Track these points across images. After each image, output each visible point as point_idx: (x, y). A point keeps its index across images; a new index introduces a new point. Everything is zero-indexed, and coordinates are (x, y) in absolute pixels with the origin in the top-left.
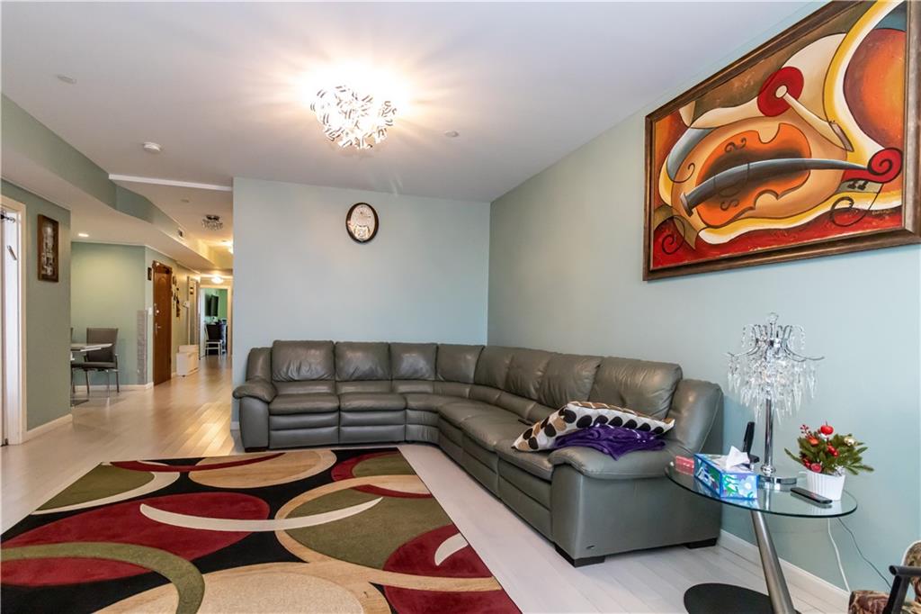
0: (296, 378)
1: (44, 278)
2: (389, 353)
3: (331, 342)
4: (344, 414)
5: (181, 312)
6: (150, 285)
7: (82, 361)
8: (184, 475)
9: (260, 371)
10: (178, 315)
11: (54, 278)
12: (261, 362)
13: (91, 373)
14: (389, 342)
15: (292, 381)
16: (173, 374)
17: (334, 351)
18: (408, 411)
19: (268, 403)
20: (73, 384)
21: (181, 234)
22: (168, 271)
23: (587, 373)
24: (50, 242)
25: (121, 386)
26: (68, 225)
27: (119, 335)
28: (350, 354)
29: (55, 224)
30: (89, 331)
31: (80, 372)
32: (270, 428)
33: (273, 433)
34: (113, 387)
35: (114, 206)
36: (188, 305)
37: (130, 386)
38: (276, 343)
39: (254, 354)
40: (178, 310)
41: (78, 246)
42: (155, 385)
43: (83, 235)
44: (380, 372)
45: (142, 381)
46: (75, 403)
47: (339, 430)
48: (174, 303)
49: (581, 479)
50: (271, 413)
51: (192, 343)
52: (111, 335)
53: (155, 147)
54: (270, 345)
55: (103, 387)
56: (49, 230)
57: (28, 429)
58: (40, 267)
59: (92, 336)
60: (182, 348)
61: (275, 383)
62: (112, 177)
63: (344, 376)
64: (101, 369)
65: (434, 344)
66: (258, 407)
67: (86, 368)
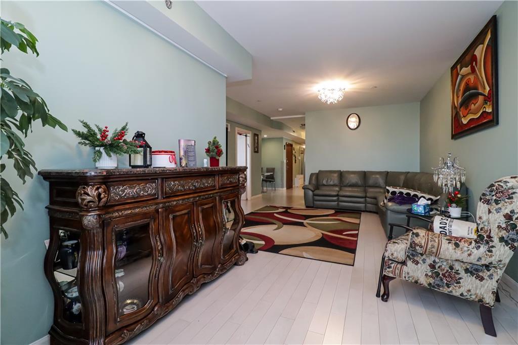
0: (326, 184)
1: (255, 152)
2: (365, 175)
3: (340, 171)
4: (340, 198)
5: (297, 161)
6: (285, 152)
7: (265, 179)
8: (286, 210)
9: (314, 181)
10: (295, 162)
11: (257, 152)
12: (314, 178)
13: (268, 183)
14: (366, 171)
15: (324, 185)
16: (293, 186)
17: (341, 174)
18: (367, 199)
19: (313, 191)
20: (263, 187)
21: (294, 132)
22: (291, 145)
23: (402, 177)
24: (256, 141)
25: (276, 189)
26: (261, 134)
27: (276, 170)
28: (347, 175)
29: (258, 135)
30: (267, 169)
31: (264, 182)
32: (314, 200)
33: (315, 202)
34: (274, 189)
35: (272, 127)
36: (300, 158)
37: (279, 189)
38: (320, 171)
39: (312, 175)
40: (295, 160)
41: (264, 139)
42: (287, 189)
43: (265, 136)
44: (360, 183)
45: (282, 187)
46: (263, 192)
47: (338, 204)
48: (294, 158)
49: (389, 212)
50: (314, 195)
51: (302, 174)
52: (273, 170)
53: (281, 110)
54: (317, 172)
55: (271, 188)
56: (256, 138)
57: (252, 196)
58: (255, 149)
59: (268, 170)
60: (297, 176)
61: (318, 186)
62: (272, 118)
63: (345, 184)
64: (270, 181)
65: (386, 172)
66: (311, 193)
67: (266, 181)
